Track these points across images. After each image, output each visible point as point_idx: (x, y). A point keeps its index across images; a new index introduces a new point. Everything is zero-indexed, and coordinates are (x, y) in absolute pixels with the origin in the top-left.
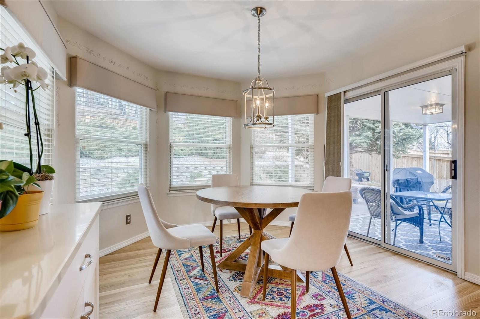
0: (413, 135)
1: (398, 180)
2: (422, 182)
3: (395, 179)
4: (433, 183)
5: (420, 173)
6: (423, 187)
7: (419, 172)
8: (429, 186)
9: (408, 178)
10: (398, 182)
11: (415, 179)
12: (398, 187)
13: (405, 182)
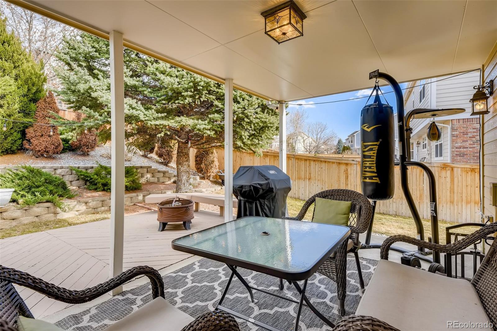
0: (270, 123)
1: (242, 187)
2: (276, 188)
3: (237, 185)
4: (289, 189)
5: (273, 174)
6: (277, 196)
7: (272, 172)
8: (285, 195)
9: (256, 184)
10: (241, 190)
11: (265, 184)
12: (242, 199)
13: (251, 190)
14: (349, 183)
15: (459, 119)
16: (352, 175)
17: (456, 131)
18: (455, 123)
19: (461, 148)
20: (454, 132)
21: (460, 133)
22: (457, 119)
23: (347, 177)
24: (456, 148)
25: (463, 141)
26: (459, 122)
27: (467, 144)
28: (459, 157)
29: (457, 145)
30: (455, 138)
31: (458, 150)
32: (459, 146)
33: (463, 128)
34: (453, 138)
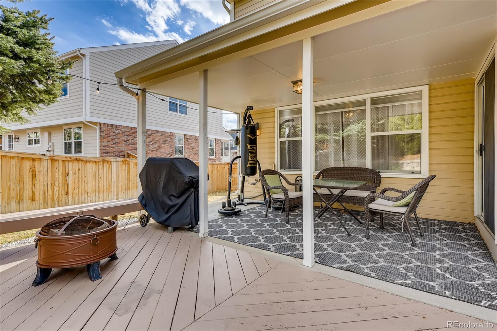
14: (38, 182)
15: (105, 124)
16: (42, 173)
17: (103, 133)
18: (103, 126)
19: (106, 147)
20: (102, 133)
21: (106, 135)
22: (104, 123)
23: (34, 176)
24: (103, 147)
25: (107, 142)
26: (105, 126)
27: (110, 144)
28: (105, 154)
29: (104, 144)
30: (102, 138)
31: (104, 148)
32: (105, 145)
33: (108, 131)
34: (101, 138)
